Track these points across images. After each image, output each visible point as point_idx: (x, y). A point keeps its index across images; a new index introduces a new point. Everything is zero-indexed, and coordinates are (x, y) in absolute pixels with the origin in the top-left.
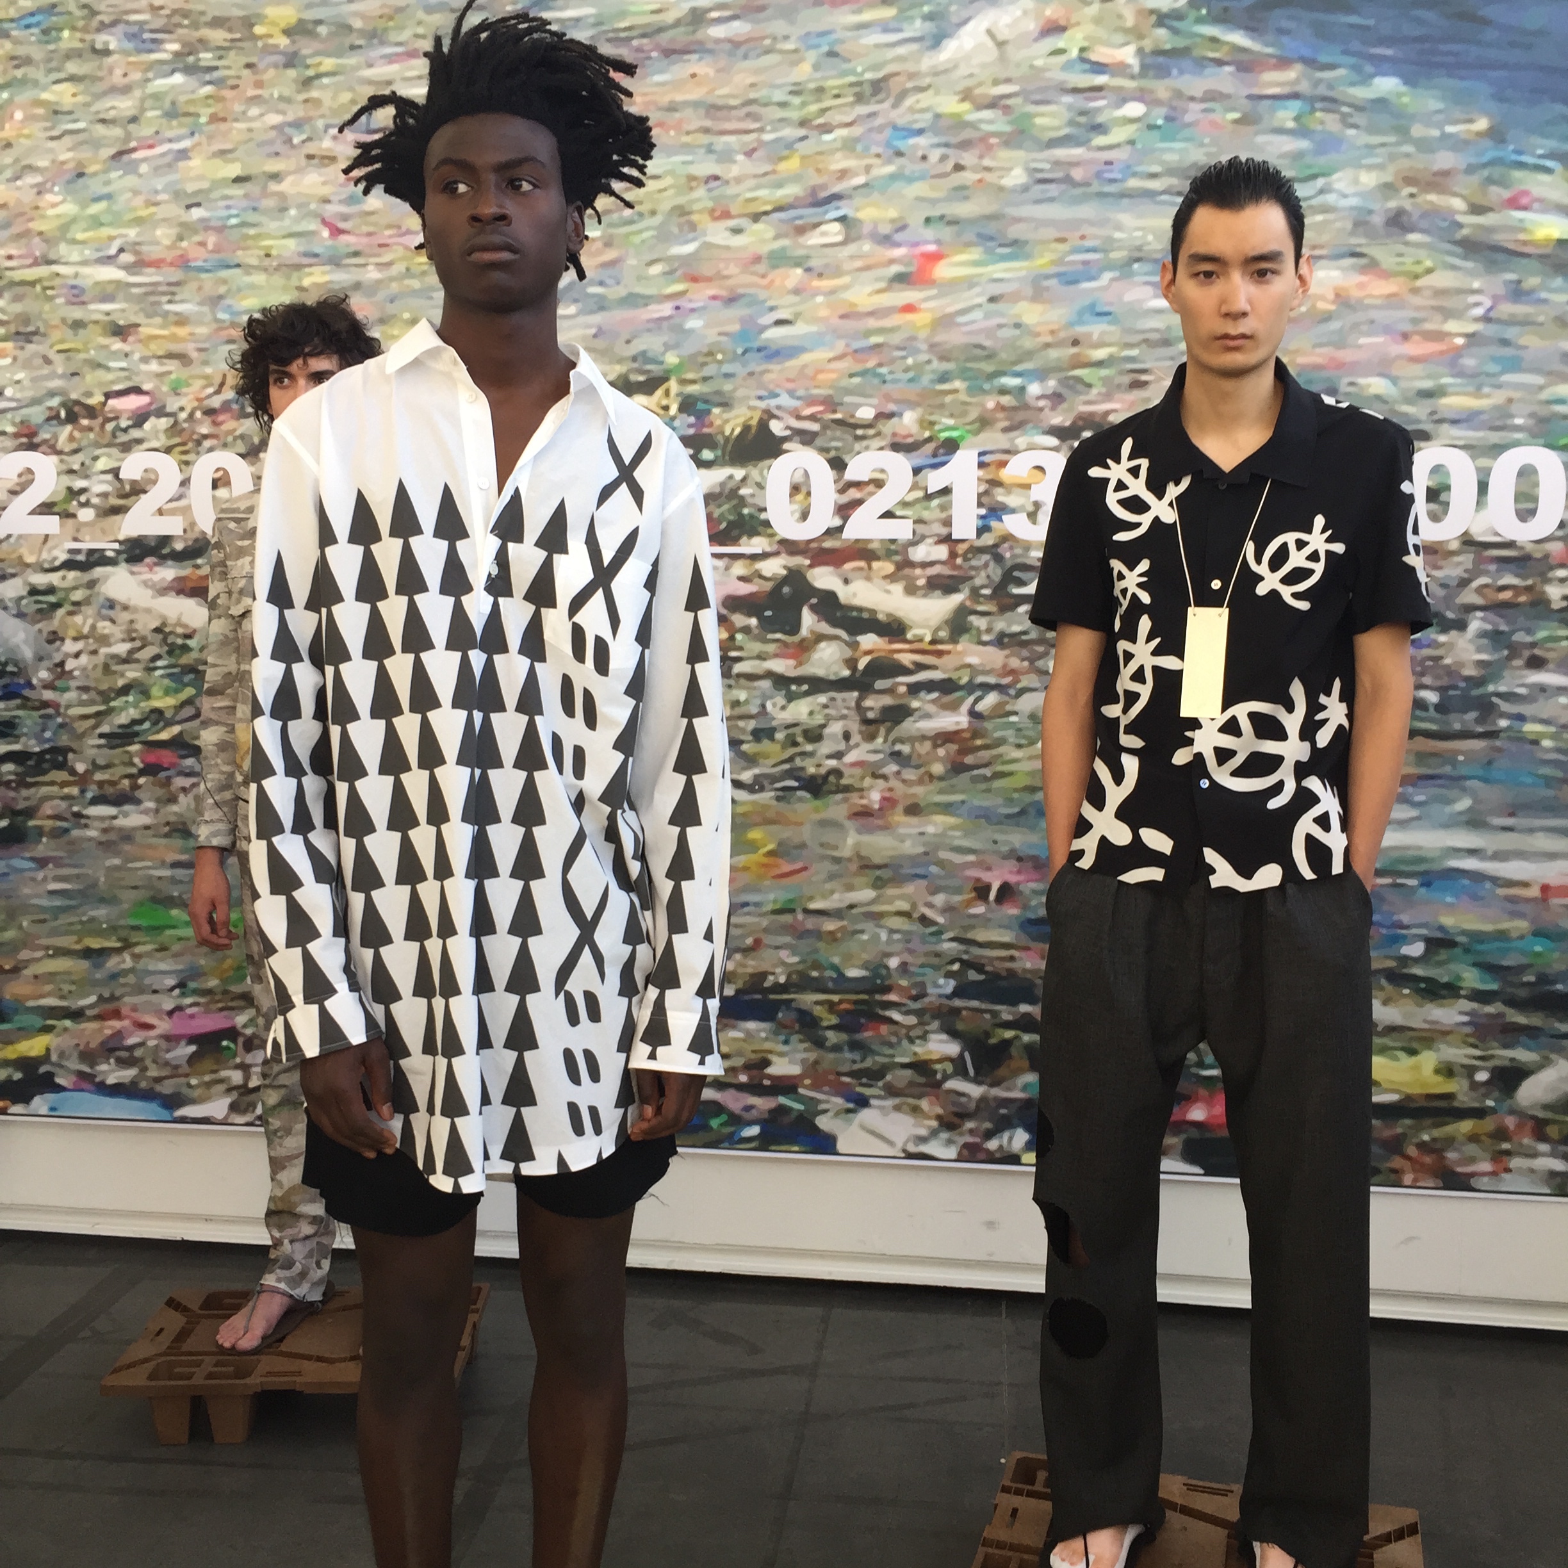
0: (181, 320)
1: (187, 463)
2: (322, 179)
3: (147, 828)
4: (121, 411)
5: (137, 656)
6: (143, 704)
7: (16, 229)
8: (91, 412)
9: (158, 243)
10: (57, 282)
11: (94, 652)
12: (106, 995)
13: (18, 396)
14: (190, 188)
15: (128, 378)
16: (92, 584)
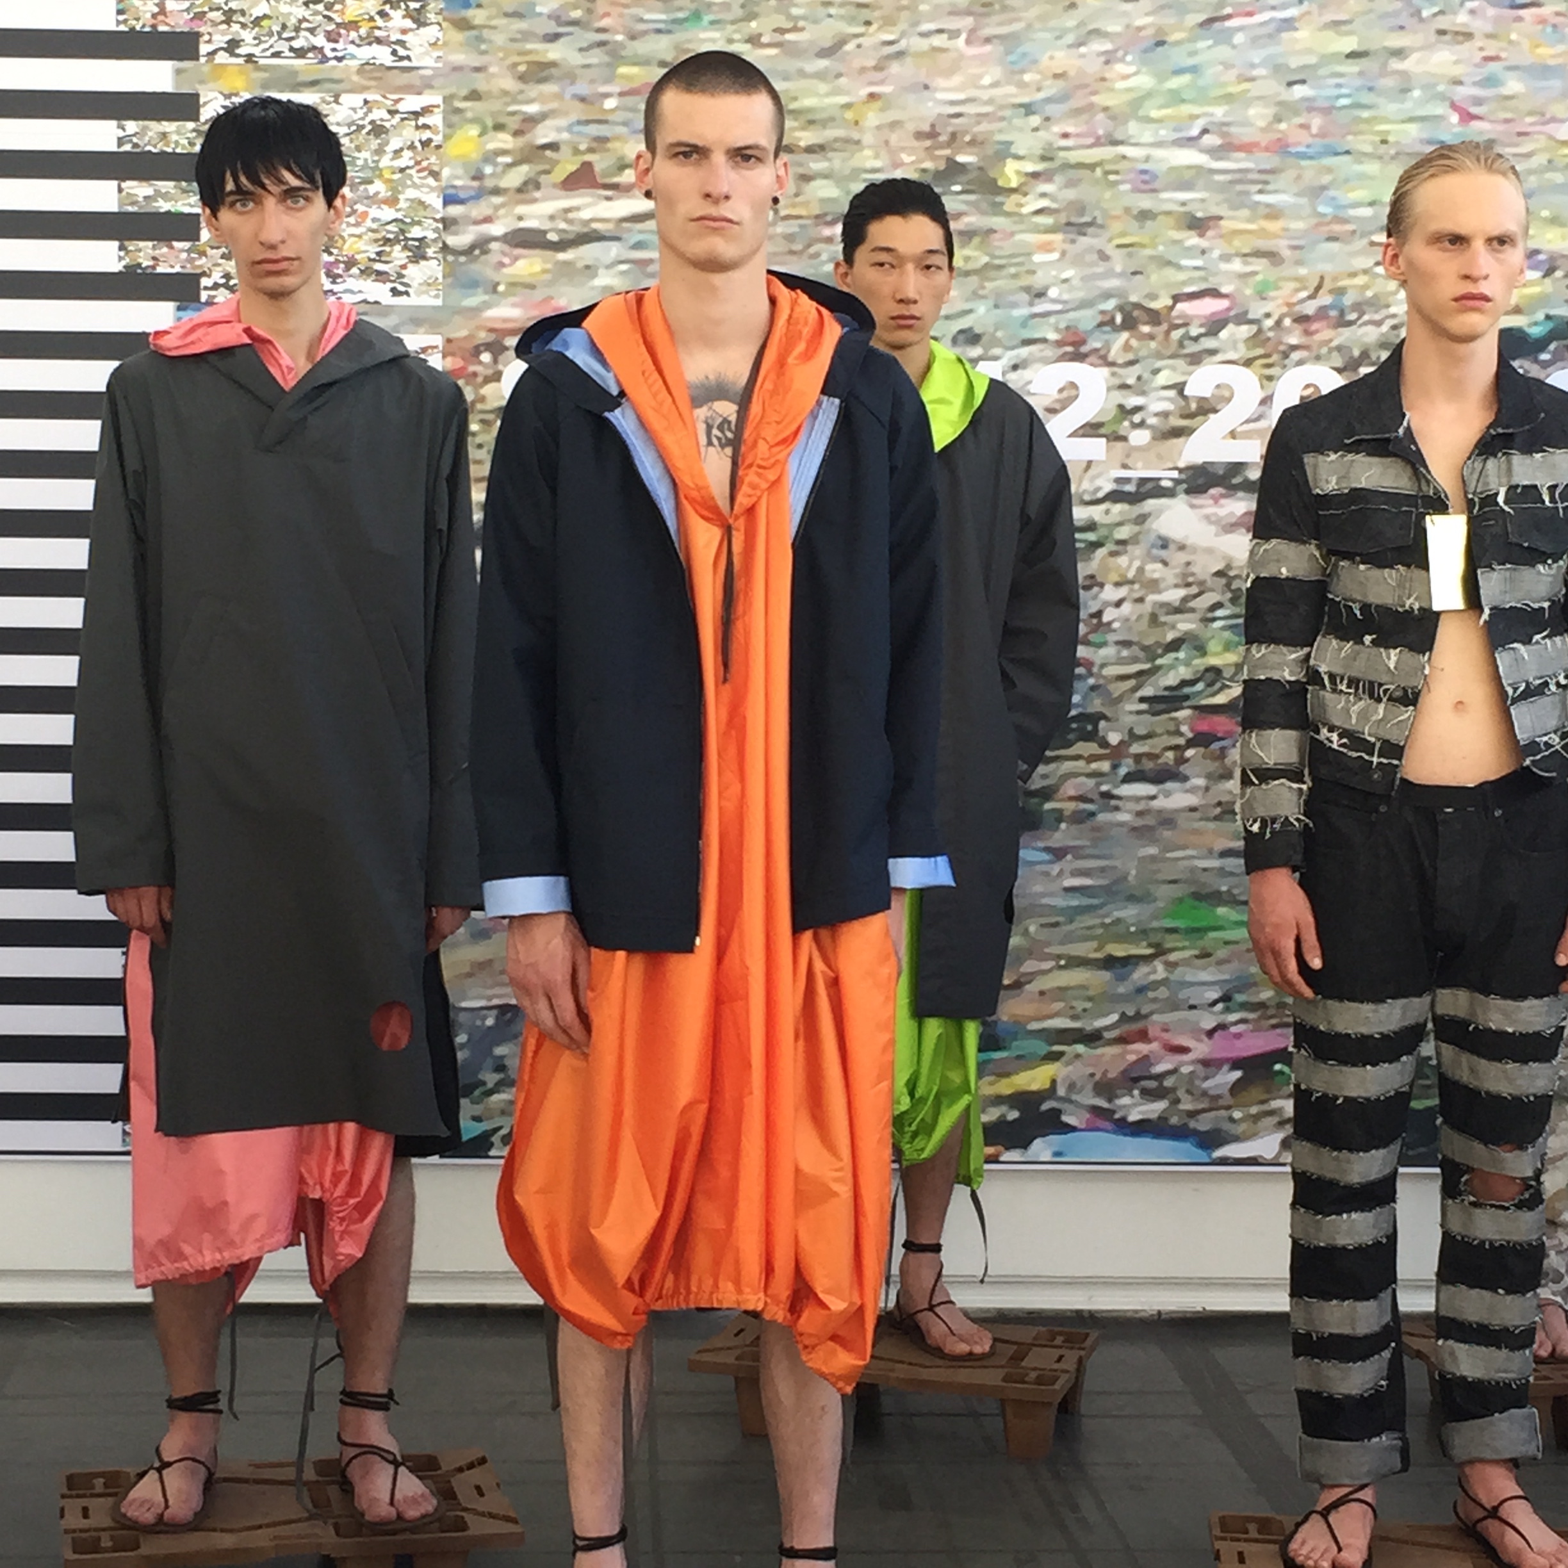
0: (1274, 213)
1: (1270, 378)
2: (1454, 58)
3: (1193, 809)
4: (1192, 318)
5: (1192, 604)
6: (1196, 662)
7: (1074, 103)
8: (1155, 317)
9: (1252, 125)
10: (1122, 166)
11: (1140, 600)
12: (1131, 1012)
13: (1065, 297)
14: (1294, 63)
15: (1205, 279)
16: (1142, 519)
